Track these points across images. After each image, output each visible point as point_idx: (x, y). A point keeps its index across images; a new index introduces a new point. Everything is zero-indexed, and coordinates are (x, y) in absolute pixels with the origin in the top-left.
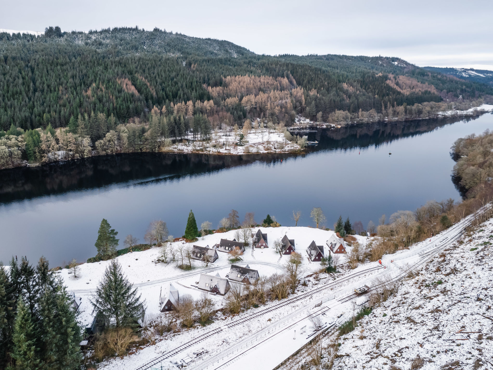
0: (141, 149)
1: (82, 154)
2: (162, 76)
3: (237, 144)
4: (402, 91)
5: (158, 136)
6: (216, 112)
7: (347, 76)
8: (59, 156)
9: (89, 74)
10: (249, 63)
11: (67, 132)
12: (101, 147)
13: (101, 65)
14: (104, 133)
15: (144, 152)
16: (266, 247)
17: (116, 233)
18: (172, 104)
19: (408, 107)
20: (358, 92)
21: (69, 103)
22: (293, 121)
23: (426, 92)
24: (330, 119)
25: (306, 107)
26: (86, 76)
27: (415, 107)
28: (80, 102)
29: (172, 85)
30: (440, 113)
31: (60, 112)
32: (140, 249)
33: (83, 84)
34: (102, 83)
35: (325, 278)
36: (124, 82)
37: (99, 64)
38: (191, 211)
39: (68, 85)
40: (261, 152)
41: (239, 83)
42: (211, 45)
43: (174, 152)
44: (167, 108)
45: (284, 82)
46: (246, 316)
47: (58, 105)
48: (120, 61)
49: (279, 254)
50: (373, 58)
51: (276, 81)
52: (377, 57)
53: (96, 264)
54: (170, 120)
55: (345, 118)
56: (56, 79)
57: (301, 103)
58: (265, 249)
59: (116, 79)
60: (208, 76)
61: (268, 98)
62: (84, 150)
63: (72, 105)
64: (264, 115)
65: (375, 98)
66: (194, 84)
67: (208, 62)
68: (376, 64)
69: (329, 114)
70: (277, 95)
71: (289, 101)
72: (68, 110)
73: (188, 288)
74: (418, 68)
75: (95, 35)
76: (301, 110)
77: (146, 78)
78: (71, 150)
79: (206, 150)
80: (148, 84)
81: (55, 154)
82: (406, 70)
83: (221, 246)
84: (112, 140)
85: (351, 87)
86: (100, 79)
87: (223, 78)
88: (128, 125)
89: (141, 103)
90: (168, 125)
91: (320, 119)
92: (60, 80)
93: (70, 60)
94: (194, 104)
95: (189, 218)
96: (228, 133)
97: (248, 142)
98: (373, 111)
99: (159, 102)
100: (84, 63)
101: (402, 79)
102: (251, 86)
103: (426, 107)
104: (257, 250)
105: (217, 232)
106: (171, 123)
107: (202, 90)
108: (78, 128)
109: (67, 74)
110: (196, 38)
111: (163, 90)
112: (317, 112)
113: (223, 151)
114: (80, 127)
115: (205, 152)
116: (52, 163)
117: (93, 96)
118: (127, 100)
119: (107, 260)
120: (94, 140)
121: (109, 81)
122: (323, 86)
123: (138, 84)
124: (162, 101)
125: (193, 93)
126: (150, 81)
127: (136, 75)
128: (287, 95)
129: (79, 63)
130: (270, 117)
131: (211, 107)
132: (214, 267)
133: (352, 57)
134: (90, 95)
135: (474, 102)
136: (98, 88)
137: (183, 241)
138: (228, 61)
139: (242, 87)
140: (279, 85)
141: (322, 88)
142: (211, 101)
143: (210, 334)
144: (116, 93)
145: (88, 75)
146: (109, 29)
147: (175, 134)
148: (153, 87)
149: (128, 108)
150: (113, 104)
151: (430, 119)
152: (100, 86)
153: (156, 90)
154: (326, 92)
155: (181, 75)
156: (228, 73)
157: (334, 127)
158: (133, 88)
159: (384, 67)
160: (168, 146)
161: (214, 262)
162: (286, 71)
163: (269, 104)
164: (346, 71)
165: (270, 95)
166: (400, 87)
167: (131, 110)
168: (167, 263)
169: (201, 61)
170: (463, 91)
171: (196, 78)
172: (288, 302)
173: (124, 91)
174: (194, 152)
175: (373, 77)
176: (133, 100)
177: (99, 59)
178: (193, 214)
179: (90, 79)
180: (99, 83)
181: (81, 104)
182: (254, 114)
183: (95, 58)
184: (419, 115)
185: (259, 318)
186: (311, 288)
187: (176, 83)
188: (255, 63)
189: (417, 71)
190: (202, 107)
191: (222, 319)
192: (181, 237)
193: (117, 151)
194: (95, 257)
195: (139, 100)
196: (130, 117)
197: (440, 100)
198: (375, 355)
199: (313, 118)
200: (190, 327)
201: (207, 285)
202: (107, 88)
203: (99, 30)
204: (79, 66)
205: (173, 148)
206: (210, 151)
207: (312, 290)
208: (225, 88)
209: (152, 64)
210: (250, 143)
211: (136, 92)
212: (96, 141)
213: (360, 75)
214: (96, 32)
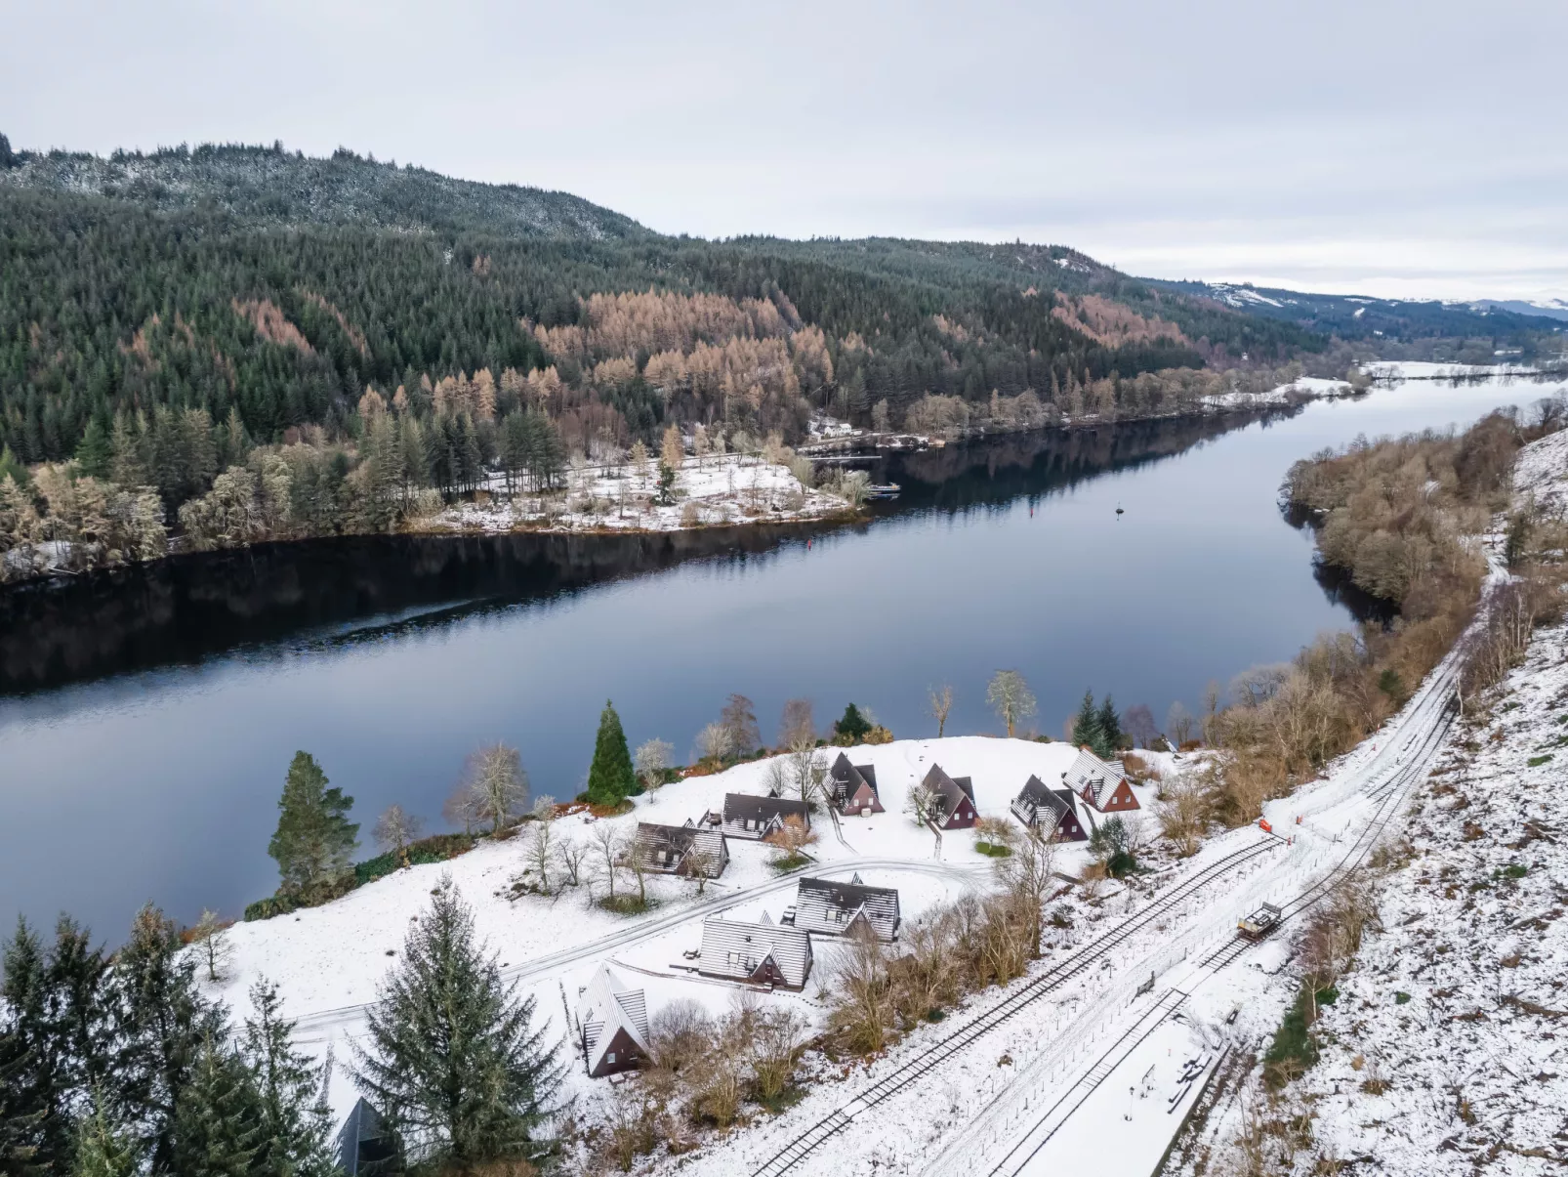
0: (338, 527)
1: (132, 550)
2: (383, 294)
3: (653, 502)
4: (1100, 339)
5: (395, 481)
6: (570, 404)
7: (942, 296)
8: (48, 558)
9: (134, 287)
10: (650, 256)
11: (72, 474)
12: (198, 524)
13: (173, 257)
14: (207, 474)
15: (349, 537)
16: (878, 809)
17: (347, 803)
18: (425, 379)
19: (1124, 382)
20: (980, 342)
21: (72, 377)
22: (804, 429)
23: (1162, 342)
24: (912, 420)
25: (837, 387)
26: (124, 292)
27: (1141, 381)
28: (112, 375)
29: (418, 320)
30: (1207, 399)
31: (39, 409)
32: (437, 854)
33: (115, 319)
34: (182, 313)
35: (1116, 894)
36: (256, 311)
37: (162, 254)
38: (609, 704)
39: (62, 318)
40: (736, 520)
41: (632, 315)
42: (519, 204)
43: (452, 533)
44: (409, 392)
45: (766, 314)
46: (913, 1054)
47: (30, 386)
48: (235, 246)
49: (926, 827)
50: (998, 248)
51: (742, 310)
52: (1011, 245)
53: (282, 921)
54: (429, 428)
55: (956, 418)
56: (14, 299)
57: (821, 374)
58: (876, 815)
59: (229, 301)
60: (531, 294)
61: (724, 358)
62: (141, 535)
63: (83, 387)
64: (718, 412)
65: (1028, 358)
66: (491, 320)
67: (526, 252)
68: (1010, 266)
69: (906, 407)
70: (752, 353)
71: (787, 367)
72: (70, 402)
73: (662, 975)
74: (1123, 276)
75: (137, 166)
76: (824, 395)
77: (331, 298)
78: (91, 537)
79: (560, 523)
80: (341, 318)
81: (36, 552)
82: (1093, 281)
83: (729, 819)
84: (238, 500)
85: (959, 327)
86: (173, 302)
87: (581, 300)
88: (286, 448)
89: (322, 377)
90: (427, 444)
91: (883, 421)
92: (28, 302)
93: (62, 239)
94: (497, 379)
95: (602, 732)
96: (615, 471)
97: (683, 492)
98: (1029, 396)
99: (382, 374)
100: (112, 251)
101: (1092, 303)
102: (669, 323)
103: (1170, 381)
104: (850, 823)
105: (692, 775)
106: (435, 437)
107: (518, 335)
108: (114, 459)
109: (53, 283)
110: (473, 184)
111: (391, 335)
112: (875, 400)
113: (613, 521)
114: (122, 457)
115: (556, 528)
116: (22, 583)
117: (156, 357)
118: (275, 368)
119: (322, 903)
120: (172, 501)
121: (205, 308)
122: (879, 324)
123: (307, 316)
124: (391, 372)
125: (489, 347)
126: (345, 308)
127: (296, 289)
128: (779, 350)
129: (92, 251)
130: (736, 417)
131: (550, 388)
132: (725, 893)
133: (942, 244)
134: (146, 353)
135: (1281, 370)
136: (171, 331)
137: (583, 815)
138: (584, 249)
139: (641, 326)
140: (750, 321)
141: (878, 331)
142: (552, 372)
143: (811, 1139)
144: (235, 346)
145: (128, 289)
146: (184, 146)
147: (448, 472)
148: (359, 328)
149: (280, 394)
150: (228, 383)
151: (1182, 417)
152: (179, 323)
153: (368, 338)
154: (893, 342)
155: (445, 289)
156: (591, 286)
157: (924, 445)
158: (290, 330)
159: (1032, 271)
160: (431, 513)
161: (718, 877)
162: (766, 282)
163: (728, 378)
164: (935, 282)
165: (729, 350)
166: (1090, 326)
167: (291, 402)
168: (550, 894)
169: (504, 249)
170: (1247, 341)
171: (495, 299)
172: (1037, 988)
173: (260, 339)
174: (518, 528)
175: (1014, 299)
176: (294, 368)
177: (165, 239)
178: (614, 715)
179: (139, 301)
180: (172, 314)
181: (114, 383)
182: (686, 410)
183: (147, 234)
184: (1154, 405)
185: (961, 1058)
186: (1088, 932)
187: (431, 315)
188: (667, 259)
189: (1123, 284)
190: (522, 389)
191: (833, 1078)
192: (573, 799)
193: (254, 537)
194: (271, 895)
195: (315, 368)
196: (287, 425)
197: (1200, 364)
198: (1484, 1149)
199: (862, 418)
200: (728, 1124)
201: (734, 958)
202: (202, 330)
203: (148, 150)
204: (95, 261)
205: (448, 519)
206: (572, 524)
207: (1095, 938)
208: (590, 330)
209: (345, 256)
210: (693, 495)
211: (301, 343)
212: (182, 502)
213: (977, 292)
214: (138, 157)
